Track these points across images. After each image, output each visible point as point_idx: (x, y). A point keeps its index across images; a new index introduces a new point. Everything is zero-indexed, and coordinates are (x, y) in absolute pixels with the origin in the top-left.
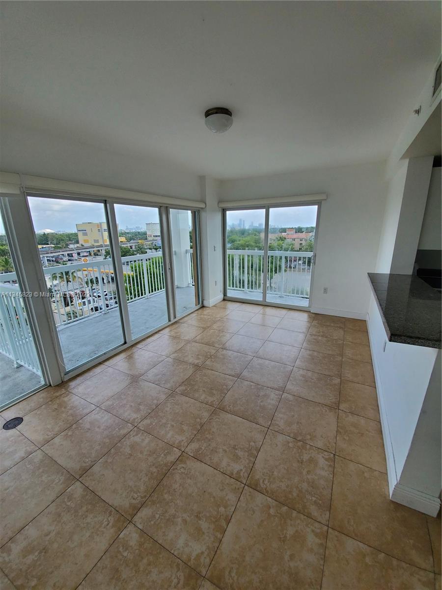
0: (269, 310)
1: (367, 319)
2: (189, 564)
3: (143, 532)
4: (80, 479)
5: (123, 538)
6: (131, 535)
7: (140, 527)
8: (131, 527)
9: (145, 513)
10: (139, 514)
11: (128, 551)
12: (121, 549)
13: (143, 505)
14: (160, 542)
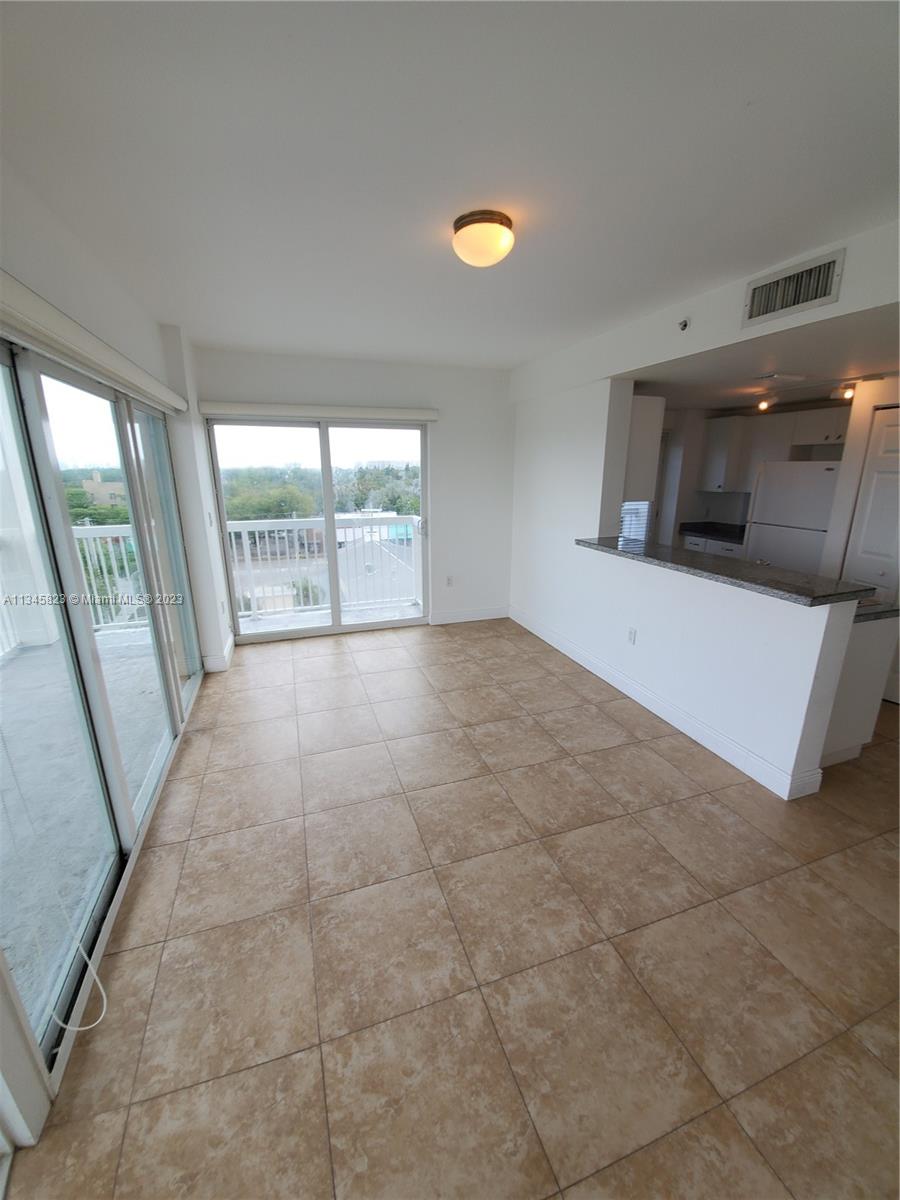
0: (354, 643)
1: (509, 616)
2: (825, 1040)
3: (754, 1088)
4: (563, 1183)
5: (758, 1131)
6: (753, 1112)
7: (741, 1087)
8: (737, 1105)
9: (714, 1065)
10: (715, 1079)
11: (786, 1131)
12: (779, 1144)
13: (696, 1063)
14: (779, 1065)
